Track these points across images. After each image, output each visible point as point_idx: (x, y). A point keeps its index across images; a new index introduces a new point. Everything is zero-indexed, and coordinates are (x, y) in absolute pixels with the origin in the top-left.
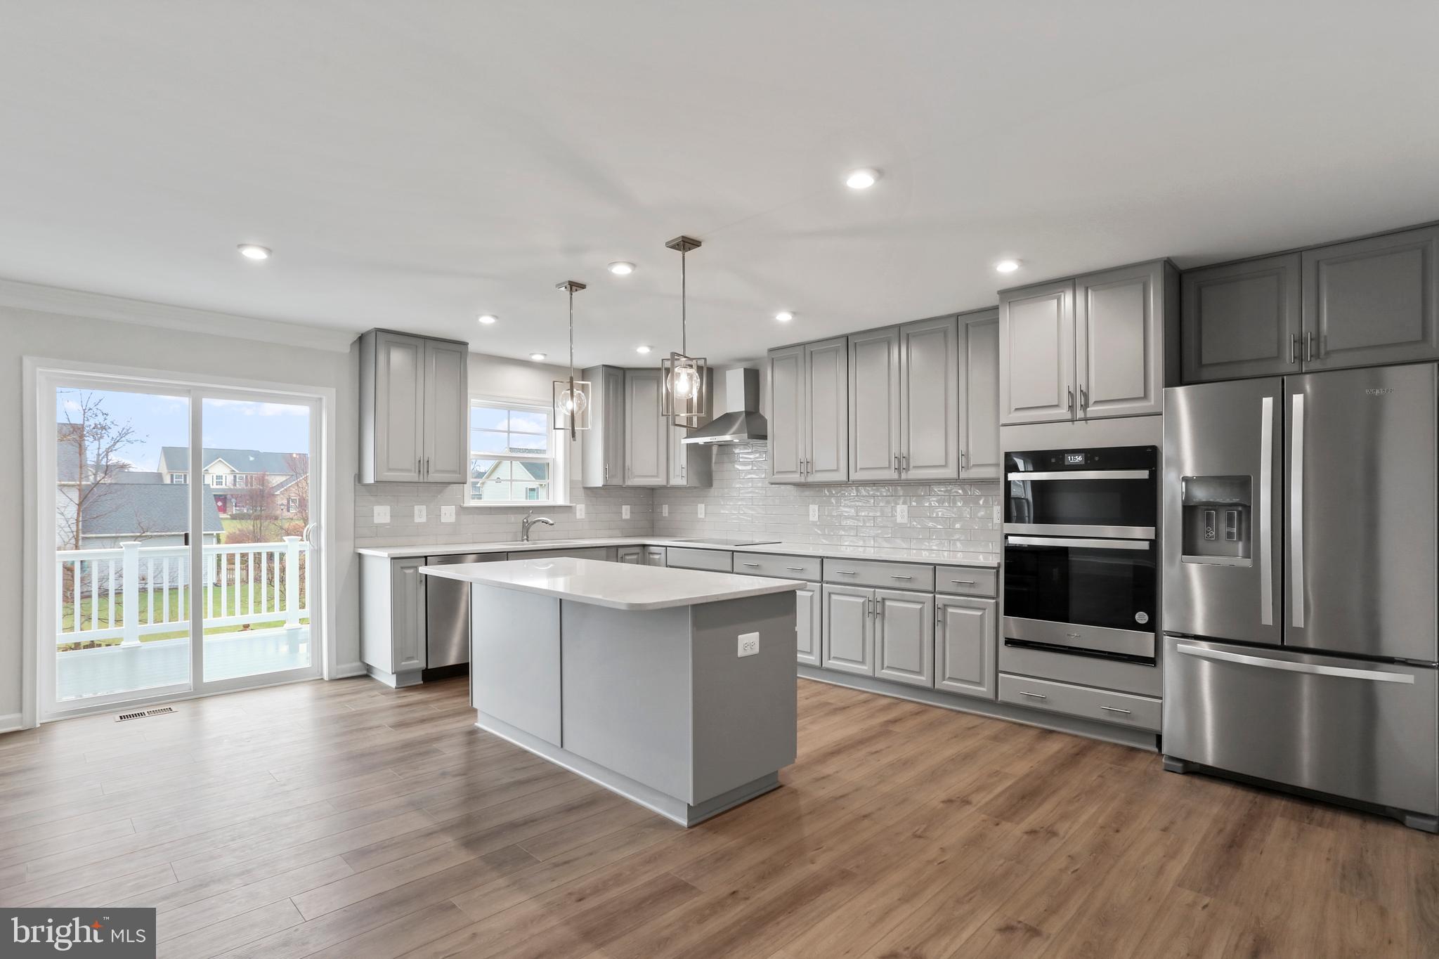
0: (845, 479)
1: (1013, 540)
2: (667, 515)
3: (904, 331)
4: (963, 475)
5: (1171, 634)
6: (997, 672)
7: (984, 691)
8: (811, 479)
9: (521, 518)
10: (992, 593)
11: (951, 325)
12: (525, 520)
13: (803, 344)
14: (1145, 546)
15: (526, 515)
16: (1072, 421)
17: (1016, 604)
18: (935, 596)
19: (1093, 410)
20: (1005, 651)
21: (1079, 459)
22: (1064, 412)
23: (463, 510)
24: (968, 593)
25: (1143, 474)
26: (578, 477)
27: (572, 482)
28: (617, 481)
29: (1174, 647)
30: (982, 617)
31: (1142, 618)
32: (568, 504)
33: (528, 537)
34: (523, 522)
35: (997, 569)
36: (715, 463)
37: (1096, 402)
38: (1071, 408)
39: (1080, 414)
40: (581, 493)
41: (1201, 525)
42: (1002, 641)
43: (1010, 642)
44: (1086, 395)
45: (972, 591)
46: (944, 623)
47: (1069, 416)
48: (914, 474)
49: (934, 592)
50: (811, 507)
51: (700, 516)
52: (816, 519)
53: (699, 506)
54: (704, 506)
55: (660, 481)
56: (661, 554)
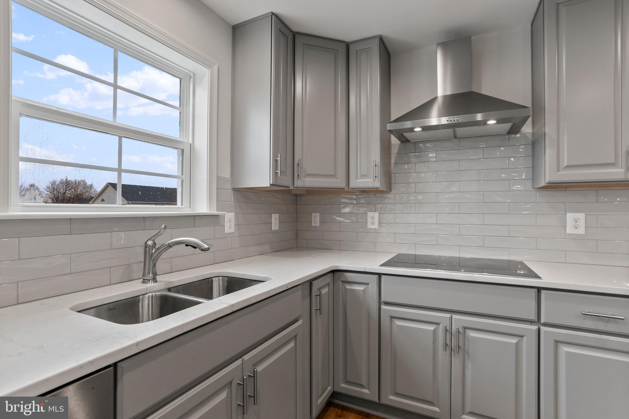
12: (150, 243)
15: (154, 232)
26: (226, 173)
27: (219, 179)
28: (286, 181)
32: (214, 212)
33: (155, 274)
34: (146, 246)
36: (395, 163)
40: (230, 196)
50: (570, 216)
51: (370, 226)
52: (581, 231)
53: (370, 214)
54: (376, 215)
55: (339, 182)
56: (368, 284)
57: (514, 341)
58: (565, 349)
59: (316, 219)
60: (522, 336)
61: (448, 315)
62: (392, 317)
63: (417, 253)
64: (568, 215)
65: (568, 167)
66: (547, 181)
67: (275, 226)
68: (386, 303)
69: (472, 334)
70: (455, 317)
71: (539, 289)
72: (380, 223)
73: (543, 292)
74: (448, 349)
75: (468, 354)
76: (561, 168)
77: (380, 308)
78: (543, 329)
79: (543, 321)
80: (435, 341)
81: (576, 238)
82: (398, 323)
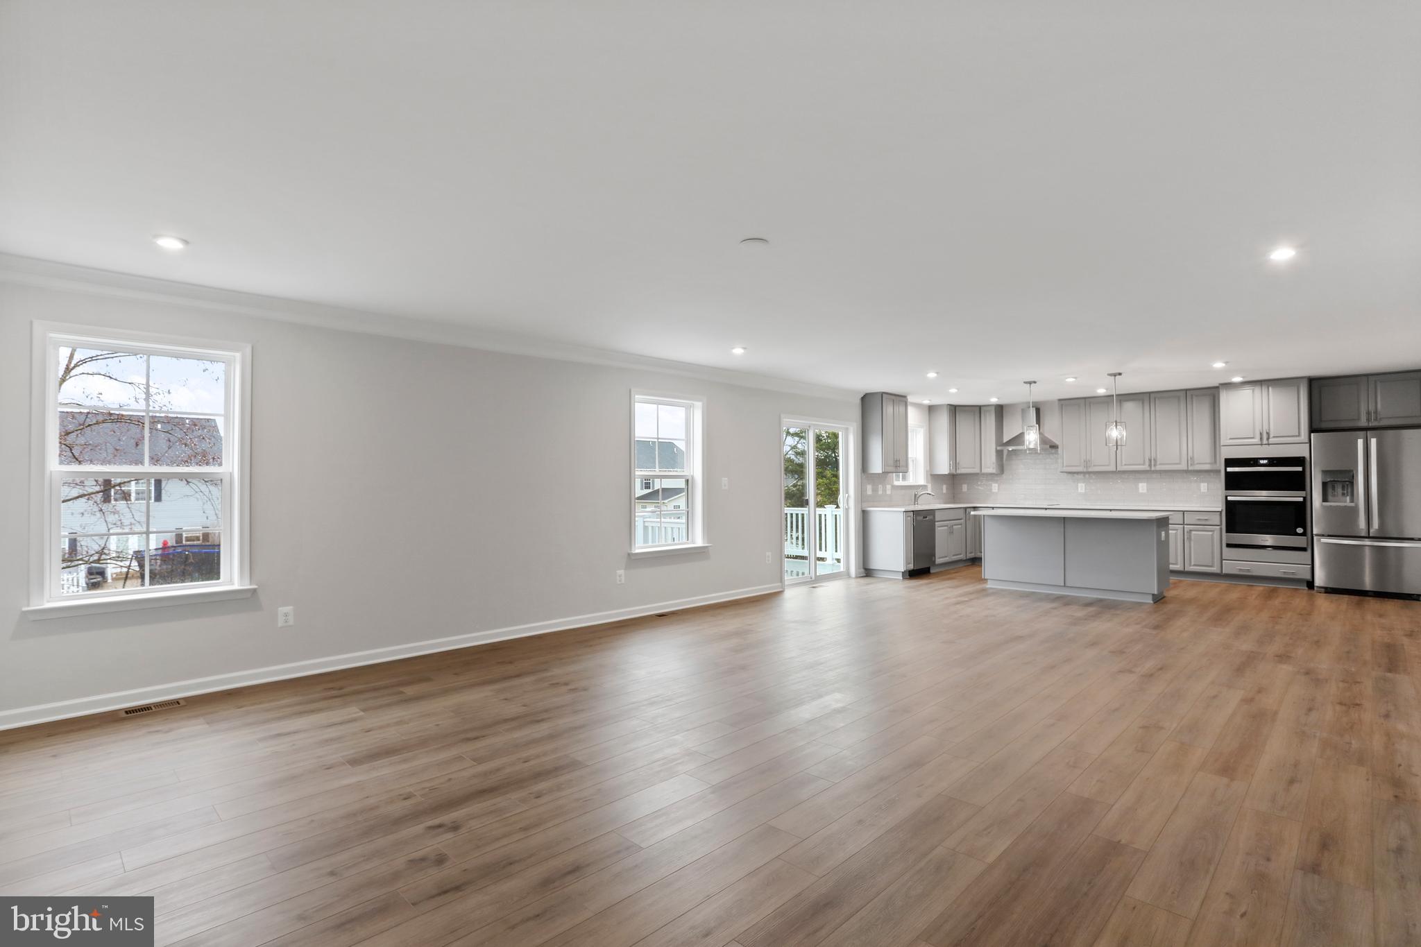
0: (1115, 470)
1: (1229, 498)
2: (966, 490)
3: (1152, 395)
4: (1190, 468)
5: (1317, 535)
6: (1222, 560)
7: (1215, 569)
8: (1090, 470)
9: (913, 492)
10: (1219, 523)
11: (1182, 394)
13: (1085, 398)
14: (1301, 499)
15: (915, 490)
16: (1262, 445)
17: (1231, 527)
18: (1184, 527)
19: (1272, 440)
20: (1225, 549)
21: (1265, 462)
22: (1257, 440)
23: (894, 487)
24: (1203, 524)
25: (1300, 469)
28: (954, 471)
29: (1319, 540)
30: (1212, 535)
31: (1300, 530)
32: (925, 484)
34: (915, 494)
35: (1221, 512)
36: (1006, 460)
37: (1274, 437)
38: (1261, 439)
39: (1265, 441)
41: (1330, 491)
42: (1224, 545)
43: (1229, 545)
44: (1268, 434)
45: (1207, 523)
46: (1190, 539)
47: (1260, 443)
48: (1159, 468)
49: (1184, 524)
51: (993, 491)
53: (994, 485)
54: (997, 485)
55: (977, 470)
59: (965, 488)
67: (945, 491)
72: (998, 489)
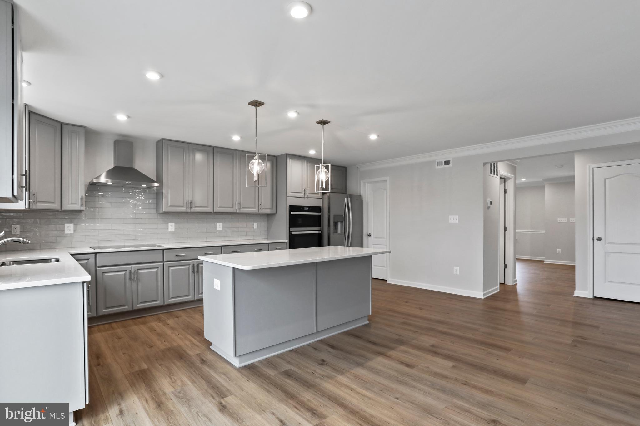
50: (170, 224)
52: (173, 230)
56: (89, 259)
57: (155, 270)
58: (171, 268)
60: (158, 268)
61: (131, 266)
62: (103, 273)
63: (100, 246)
64: (169, 224)
65: (170, 206)
66: (163, 211)
68: (99, 267)
69: (141, 271)
70: (133, 266)
71: (163, 250)
73: (165, 251)
74: (131, 280)
75: (139, 280)
76: (168, 206)
77: (96, 270)
78: (165, 263)
79: (164, 261)
80: (125, 278)
81: (171, 233)
82: (106, 274)
